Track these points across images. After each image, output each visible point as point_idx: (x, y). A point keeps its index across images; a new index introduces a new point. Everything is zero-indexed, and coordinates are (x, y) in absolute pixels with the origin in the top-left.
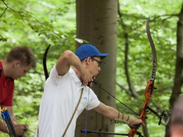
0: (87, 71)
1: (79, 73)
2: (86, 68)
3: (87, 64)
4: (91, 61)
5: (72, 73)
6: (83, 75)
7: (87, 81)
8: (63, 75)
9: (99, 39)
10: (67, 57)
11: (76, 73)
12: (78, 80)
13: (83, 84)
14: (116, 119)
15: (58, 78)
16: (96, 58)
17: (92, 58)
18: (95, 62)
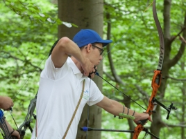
0: (88, 60)
1: (79, 63)
2: (87, 57)
3: (87, 52)
4: (91, 49)
5: (71, 64)
6: (84, 65)
7: (88, 72)
8: (60, 67)
9: (83, 20)
10: (64, 45)
11: (76, 64)
12: (78, 71)
13: (83, 76)
14: (121, 114)
15: (55, 71)
16: (97, 45)
17: (93, 45)
18: (96, 50)
